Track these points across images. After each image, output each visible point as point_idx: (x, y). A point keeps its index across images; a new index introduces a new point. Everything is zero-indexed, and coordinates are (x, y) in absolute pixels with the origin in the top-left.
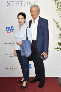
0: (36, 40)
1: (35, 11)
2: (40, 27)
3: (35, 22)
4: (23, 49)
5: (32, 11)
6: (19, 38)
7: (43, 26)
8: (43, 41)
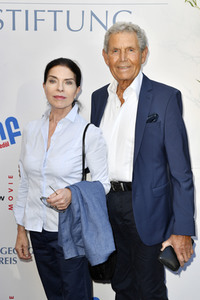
0: (130, 180)
1: (131, 49)
2: (150, 121)
3: (122, 101)
4: (72, 227)
5: (116, 50)
6: (50, 175)
7: (160, 119)
8: (162, 186)
